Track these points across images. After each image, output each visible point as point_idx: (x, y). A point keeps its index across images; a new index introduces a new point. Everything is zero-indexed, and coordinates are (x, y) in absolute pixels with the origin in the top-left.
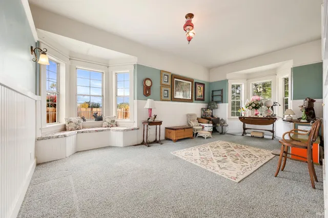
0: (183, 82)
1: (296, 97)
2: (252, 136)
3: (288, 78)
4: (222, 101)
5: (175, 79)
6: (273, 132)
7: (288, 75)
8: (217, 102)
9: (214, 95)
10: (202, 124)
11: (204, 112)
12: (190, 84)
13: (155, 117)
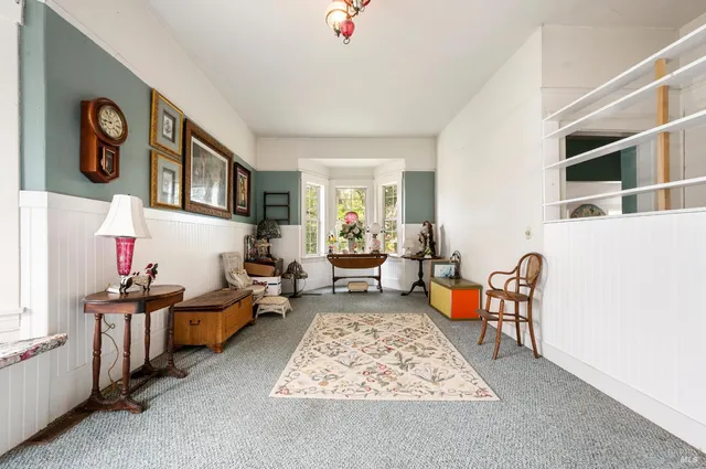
0: (211, 155)
1: (409, 220)
2: (350, 292)
3: (396, 186)
4: (288, 221)
5: (194, 139)
6: (378, 278)
7: (397, 181)
8: (279, 221)
9: (267, 203)
10: (260, 280)
11: (253, 246)
12: (224, 164)
13: (153, 272)
